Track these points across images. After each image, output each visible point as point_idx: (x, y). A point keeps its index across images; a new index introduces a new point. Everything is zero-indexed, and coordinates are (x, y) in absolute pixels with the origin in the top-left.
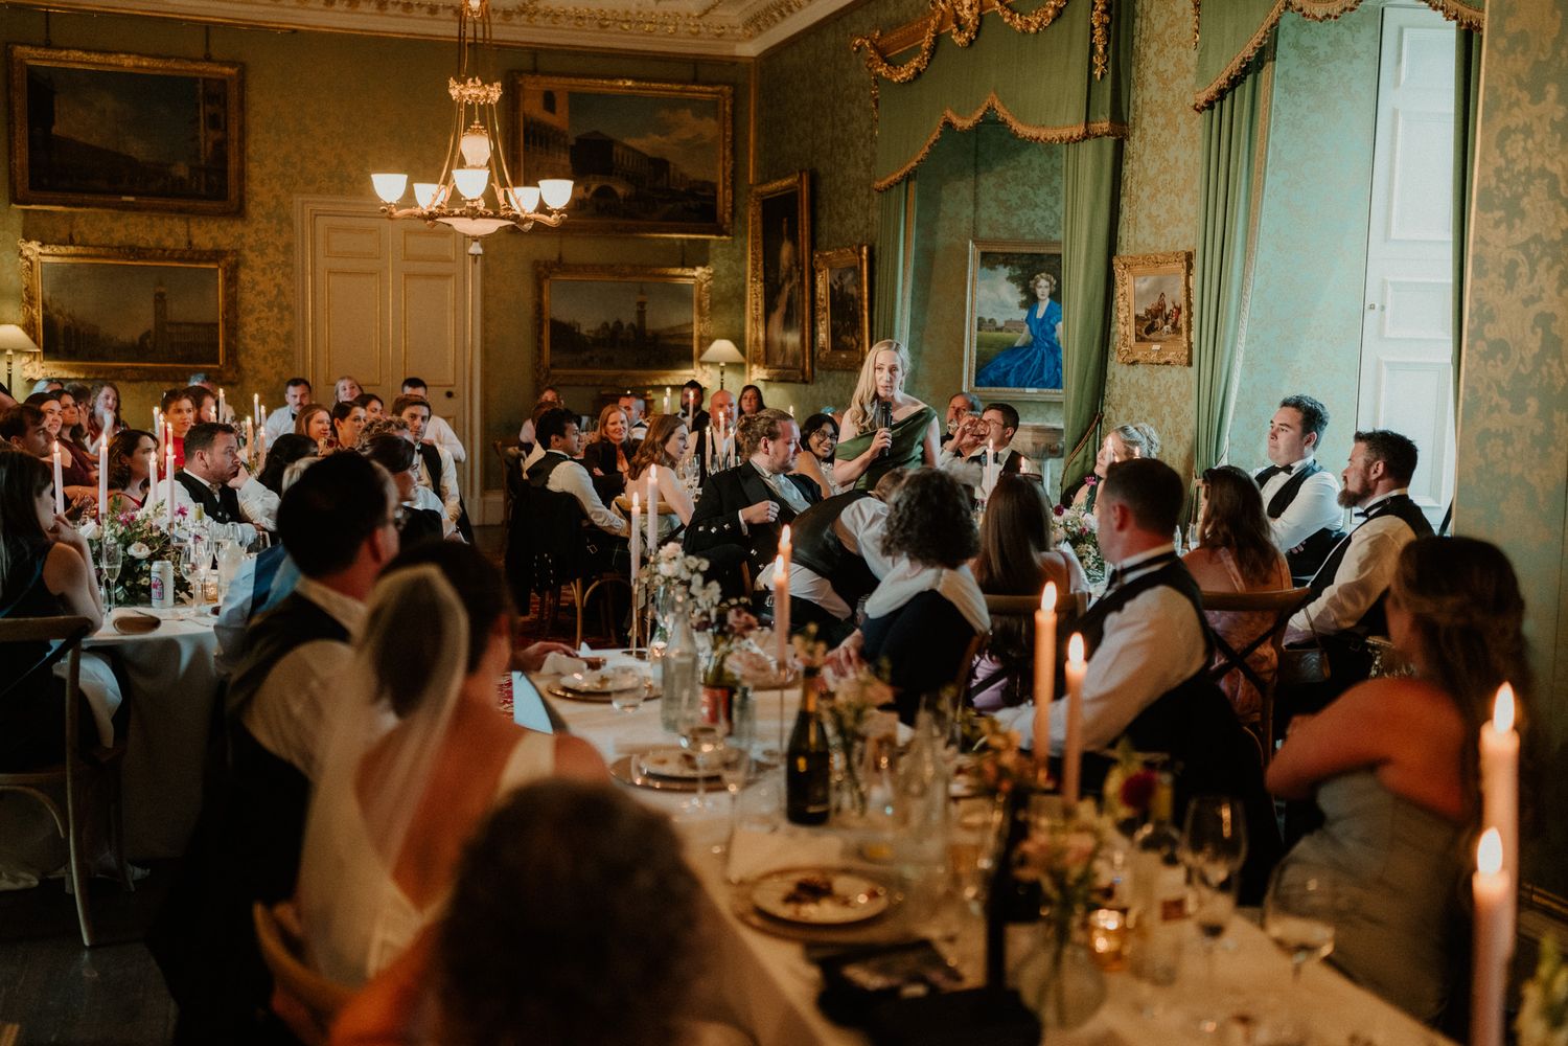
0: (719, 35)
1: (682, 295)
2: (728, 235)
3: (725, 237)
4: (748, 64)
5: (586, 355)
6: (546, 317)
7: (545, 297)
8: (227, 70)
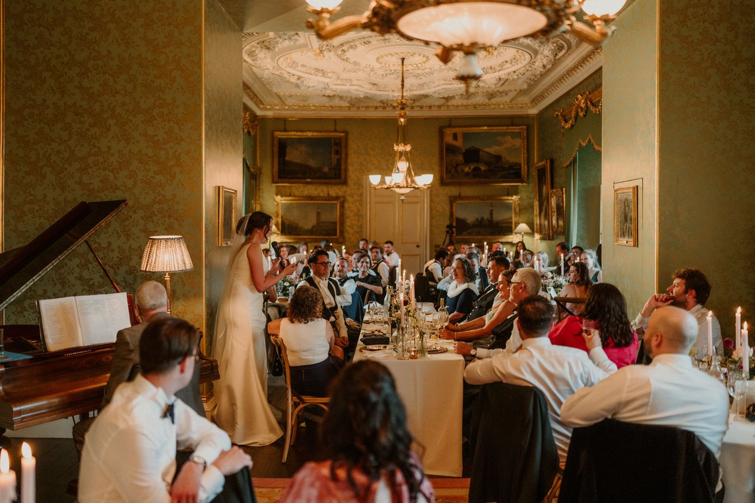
0: (521, 107)
1: (508, 207)
2: (526, 183)
3: (524, 184)
4: (534, 117)
5: (469, 231)
6: (454, 217)
7: (454, 209)
8: (342, 134)
